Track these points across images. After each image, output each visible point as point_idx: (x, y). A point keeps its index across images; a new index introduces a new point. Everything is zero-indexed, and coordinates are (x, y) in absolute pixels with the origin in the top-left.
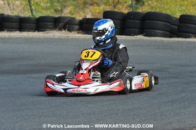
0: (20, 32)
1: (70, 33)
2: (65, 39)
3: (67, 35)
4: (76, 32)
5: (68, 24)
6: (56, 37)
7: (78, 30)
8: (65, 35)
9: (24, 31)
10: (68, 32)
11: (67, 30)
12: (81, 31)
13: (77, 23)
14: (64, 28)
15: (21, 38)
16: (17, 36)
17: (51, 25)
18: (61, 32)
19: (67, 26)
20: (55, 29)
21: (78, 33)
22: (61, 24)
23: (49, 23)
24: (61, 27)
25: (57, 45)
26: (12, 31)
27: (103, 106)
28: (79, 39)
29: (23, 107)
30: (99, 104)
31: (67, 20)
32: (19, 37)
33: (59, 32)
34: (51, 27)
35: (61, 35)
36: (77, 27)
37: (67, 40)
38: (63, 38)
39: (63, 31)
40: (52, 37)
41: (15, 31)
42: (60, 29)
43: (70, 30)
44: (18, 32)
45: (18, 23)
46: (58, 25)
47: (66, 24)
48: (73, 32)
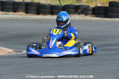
0: (51, 16)
1: (86, 16)
2: (82, 20)
3: (84, 18)
4: (90, 16)
5: (85, 10)
6: (76, 19)
7: (91, 14)
8: (83, 18)
9: (54, 15)
10: (85, 16)
11: (84, 14)
12: (93, 15)
13: (91, 9)
14: (82, 13)
15: (52, 20)
16: (49, 18)
17: (73, 11)
18: (80, 16)
19: (84, 11)
20: (75, 14)
21: (92, 16)
22: (80, 10)
23: (72, 10)
24: (80, 12)
25: (77, 24)
26: (46, 15)
27: (107, 67)
28: (92, 20)
29: (52, 68)
30: (104, 66)
31: (84, 7)
32: (50, 19)
33: (79, 15)
34: (73, 12)
35: (80, 18)
36: (91, 12)
37: (84, 21)
38: (81, 20)
39: (82, 15)
40: (74, 19)
41: (48, 14)
42: (79, 14)
43: (86, 14)
44: (50, 15)
45: (50, 9)
46: (78, 11)
47: (83, 10)
48: (88, 16)
